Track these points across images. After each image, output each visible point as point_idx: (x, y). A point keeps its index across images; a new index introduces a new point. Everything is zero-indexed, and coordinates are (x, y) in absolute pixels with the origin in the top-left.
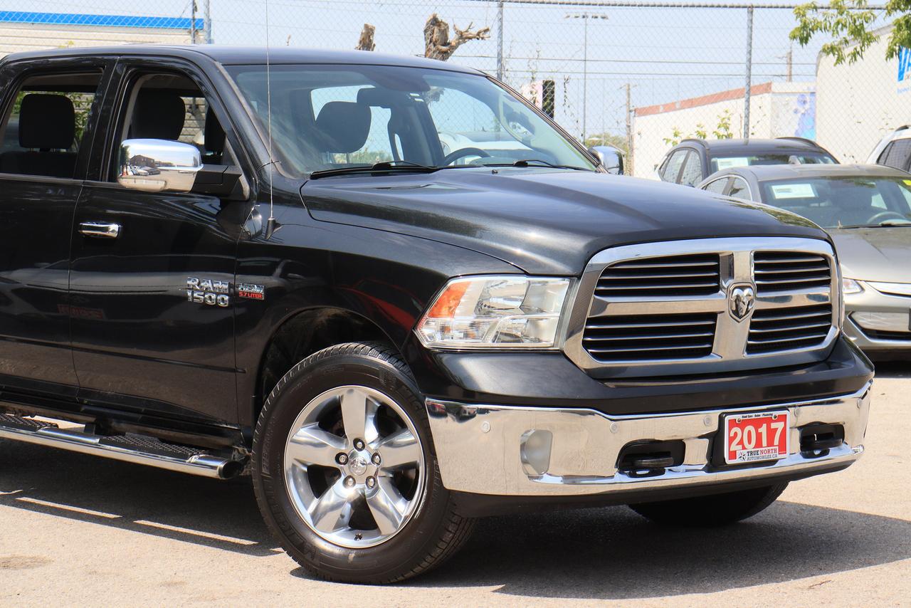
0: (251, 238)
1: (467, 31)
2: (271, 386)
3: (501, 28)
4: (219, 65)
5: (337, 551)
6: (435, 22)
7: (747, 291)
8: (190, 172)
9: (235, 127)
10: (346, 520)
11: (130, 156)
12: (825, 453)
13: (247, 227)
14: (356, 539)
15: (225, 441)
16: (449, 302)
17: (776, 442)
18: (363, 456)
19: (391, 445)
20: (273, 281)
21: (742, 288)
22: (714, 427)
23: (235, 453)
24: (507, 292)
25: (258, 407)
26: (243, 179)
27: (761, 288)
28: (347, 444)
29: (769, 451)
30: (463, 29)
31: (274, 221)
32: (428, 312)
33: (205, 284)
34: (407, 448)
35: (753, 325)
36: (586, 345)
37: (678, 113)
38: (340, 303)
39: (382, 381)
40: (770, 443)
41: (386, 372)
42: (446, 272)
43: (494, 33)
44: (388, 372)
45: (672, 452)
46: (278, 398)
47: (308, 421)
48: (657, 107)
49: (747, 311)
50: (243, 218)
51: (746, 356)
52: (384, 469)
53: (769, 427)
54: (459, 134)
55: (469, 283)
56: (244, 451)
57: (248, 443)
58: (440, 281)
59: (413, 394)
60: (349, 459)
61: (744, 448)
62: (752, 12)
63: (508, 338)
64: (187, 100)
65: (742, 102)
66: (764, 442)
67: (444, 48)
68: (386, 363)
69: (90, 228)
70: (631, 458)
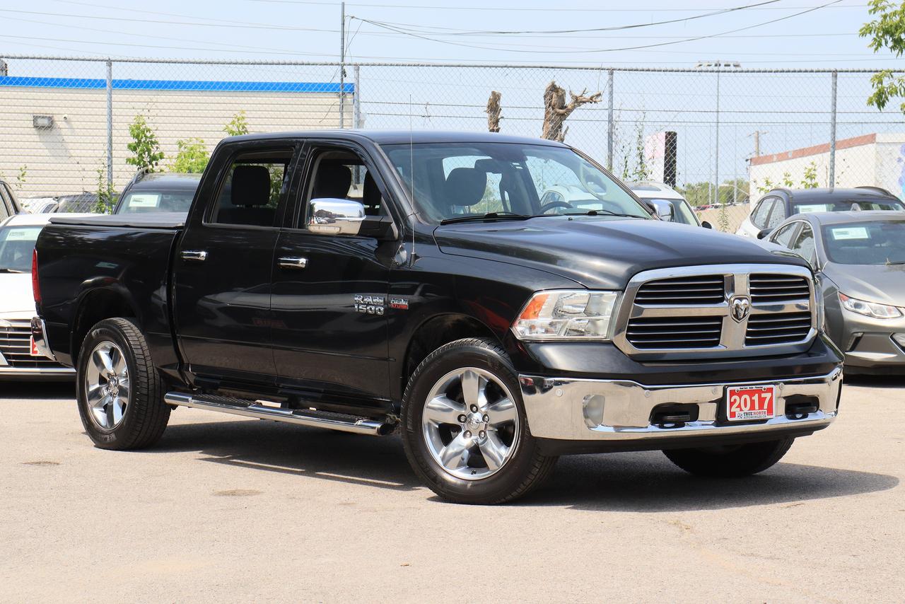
0: (399, 267)
1: (581, 96)
2: (413, 369)
3: (611, 93)
4: (376, 145)
5: (459, 482)
6: (554, 88)
7: (744, 301)
8: (356, 221)
9: (387, 187)
10: (466, 461)
11: (316, 211)
12: (805, 416)
13: (396, 260)
14: (472, 474)
15: (381, 411)
16: (534, 308)
17: (766, 407)
18: (477, 416)
19: (496, 409)
20: (416, 298)
21: (741, 299)
22: (720, 395)
23: (388, 419)
24: (574, 302)
25: (404, 384)
26: (394, 226)
27: (754, 300)
28: (465, 409)
29: (760, 413)
30: (578, 94)
31: (415, 255)
32: (520, 315)
33: (367, 300)
34: (507, 410)
35: (749, 326)
36: (629, 337)
37: (790, 162)
38: (461, 311)
39: (490, 364)
40: (761, 407)
41: (492, 358)
42: (534, 288)
43: (605, 97)
44: (493, 357)
45: (690, 412)
46: (418, 376)
47: (439, 393)
48: (771, 157)
49: (744, 316)
50: (393, 252)
51: (745, 347)
52: (491, 425)
53: (760, 397)
54: (573, 186)
55: (548, 295)
56: (394, 417)
57: (397, 411)
58: (528, 294)
59: (511, 373)
60: (467, 419)
61: (741, 410)
62: (836, 76)
63: (576, 333)
64: (352, 168)
65: (827, 155)
66: (757, 406)
67: (561, 111)
68: (493, 352)
69: (286, 261)
70: (660, 415)
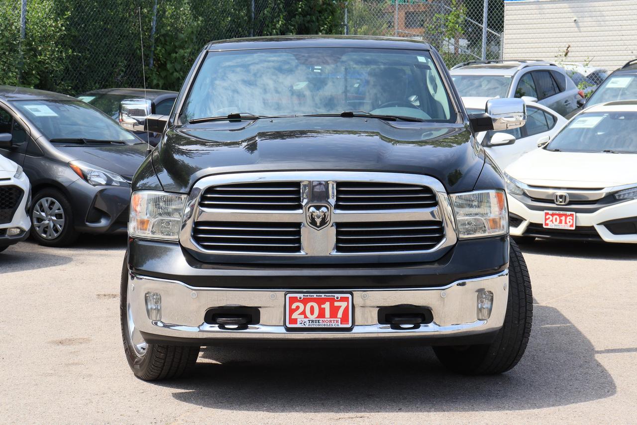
7: (322, 209)
12: (417, 326)
17: (339, 315)
21: (317, 207)
29: (331, 321)
35: (338, 233)
40: (334, 315)
53: (332, 306)
61: (306, 317)
66: (327, 315)
70: (217, 316)
